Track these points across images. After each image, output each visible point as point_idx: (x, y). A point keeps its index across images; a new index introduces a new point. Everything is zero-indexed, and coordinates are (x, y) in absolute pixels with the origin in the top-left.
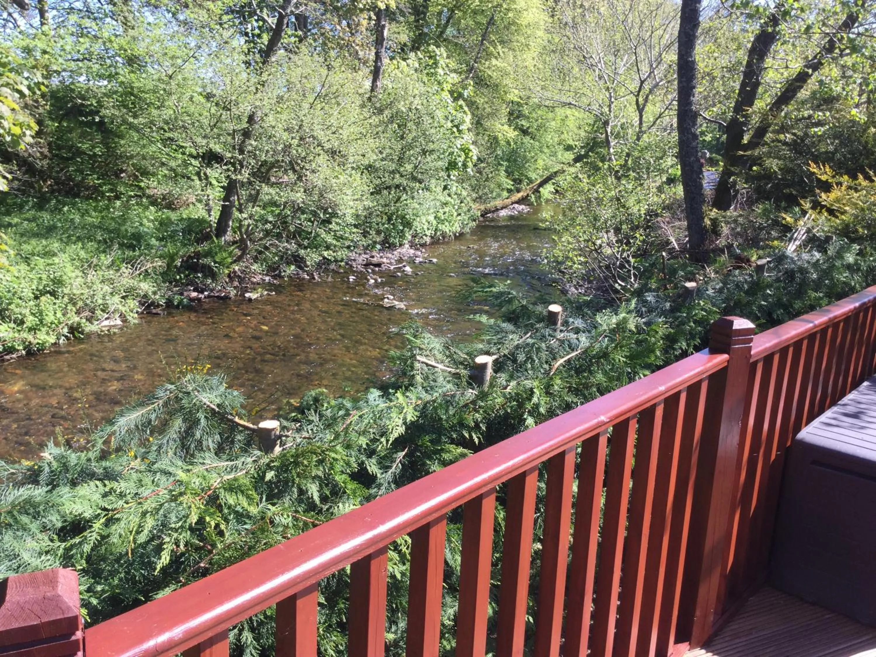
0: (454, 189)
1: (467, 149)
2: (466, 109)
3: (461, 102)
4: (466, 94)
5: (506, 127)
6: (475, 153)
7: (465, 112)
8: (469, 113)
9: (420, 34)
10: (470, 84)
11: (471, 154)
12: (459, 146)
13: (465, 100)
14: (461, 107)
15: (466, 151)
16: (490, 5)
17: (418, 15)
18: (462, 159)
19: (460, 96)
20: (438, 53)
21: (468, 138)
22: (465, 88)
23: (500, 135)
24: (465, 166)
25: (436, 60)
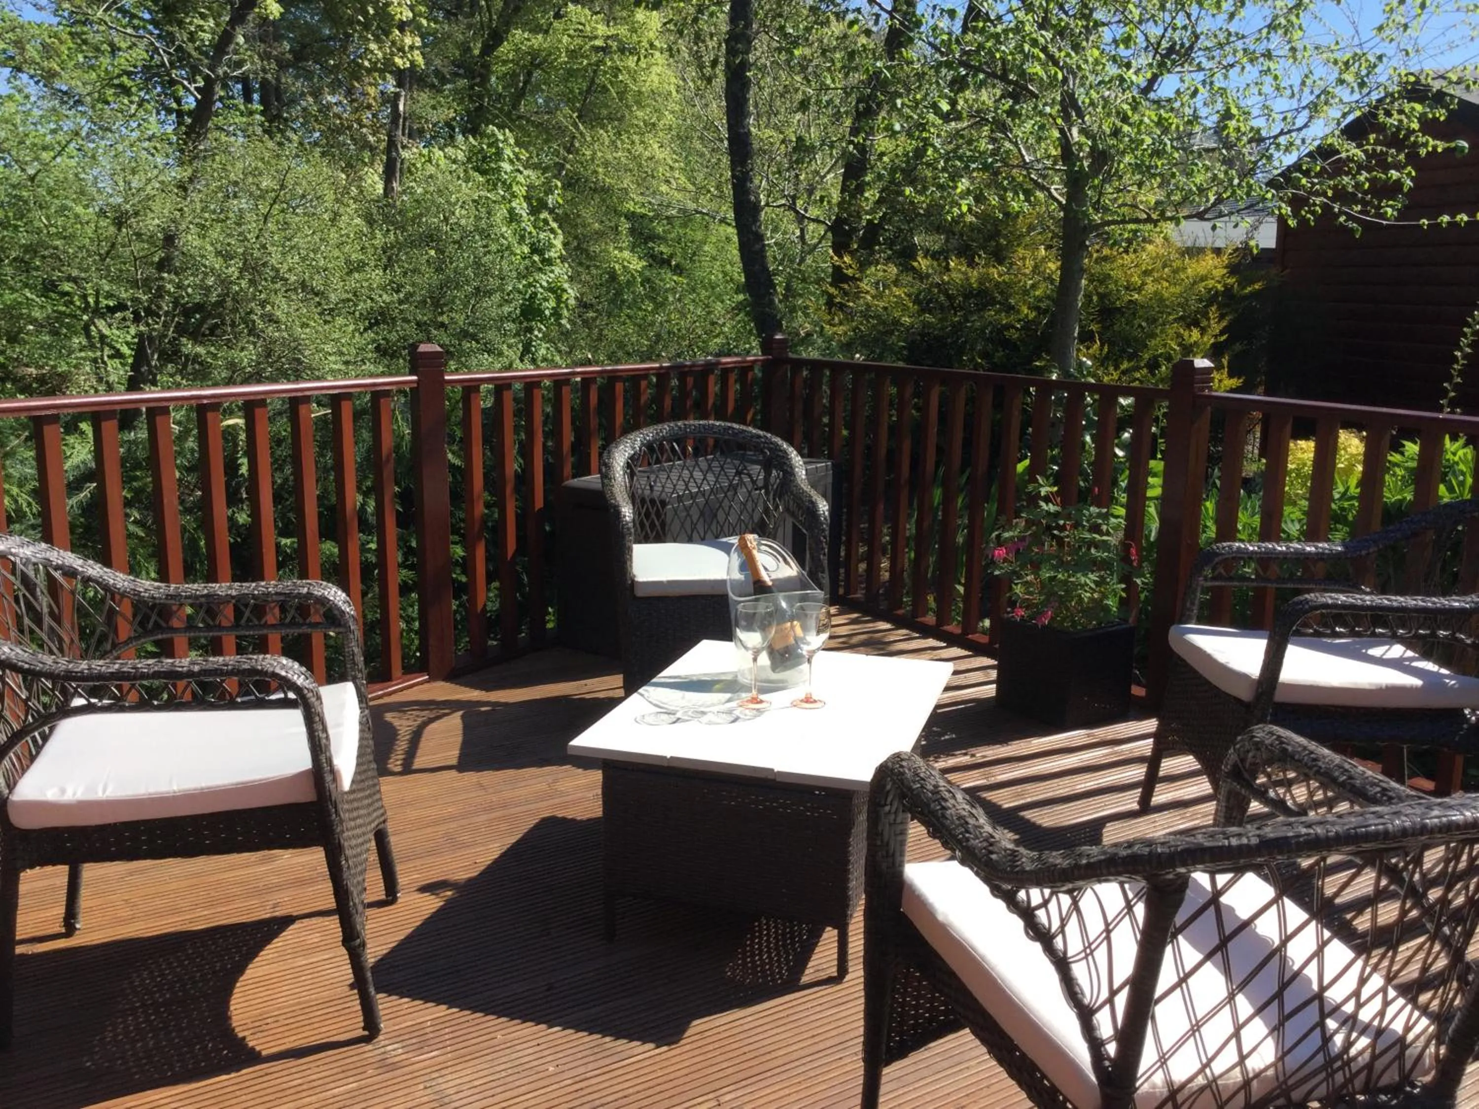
0: (543, 351)
1: (559, 288)
2: (555, 225)
3: (544, 215)
4: (550, 200)
5: (626, 254)
6: (571, 293)
7: (552, 231)
8: (559, 231)
9: (477, 109)
10: (556, 186)
11: (565, 297)
12: (545, 284)
13: (551, 211)
14: (546, 222)
15: (556, 290)
16: (585, 62)
17: (473, 78)
18: (552, 303)
19: (542, 205)
20: (501, 137)
21: (560, 272)
22: (549, 191)
23: (617, 267)
24: (556, 314)
25: (498, 148)
